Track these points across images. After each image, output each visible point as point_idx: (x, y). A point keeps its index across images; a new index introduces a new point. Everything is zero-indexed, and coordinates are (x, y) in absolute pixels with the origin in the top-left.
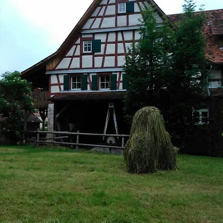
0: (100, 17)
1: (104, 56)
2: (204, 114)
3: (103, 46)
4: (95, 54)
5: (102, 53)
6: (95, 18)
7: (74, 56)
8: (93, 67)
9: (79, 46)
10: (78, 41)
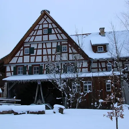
0: (34, 36)
1: (36, 56)
2: (89, 86)
3: (35, 51)
4: (31, 55)
5: (35, 54)
6: (31, 36)
7: (19, 56)
8: (30, 62)
9: (22, 51)
10: (22, 48)
